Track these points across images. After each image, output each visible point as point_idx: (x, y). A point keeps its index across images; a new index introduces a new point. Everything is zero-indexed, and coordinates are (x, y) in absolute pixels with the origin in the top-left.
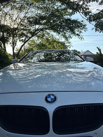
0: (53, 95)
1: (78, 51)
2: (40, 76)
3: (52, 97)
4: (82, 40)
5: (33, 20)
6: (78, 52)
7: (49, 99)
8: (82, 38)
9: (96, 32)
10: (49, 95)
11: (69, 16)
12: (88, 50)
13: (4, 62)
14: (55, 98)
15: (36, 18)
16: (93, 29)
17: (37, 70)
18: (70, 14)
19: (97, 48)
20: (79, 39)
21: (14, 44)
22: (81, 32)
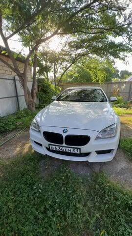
7: (64, 131)
8: (127, 63)
10: (65, 129)
11: (114, 37)
14: (67, 131)
18: (115, 34)
21: (55, 72)
22: (126, 56)
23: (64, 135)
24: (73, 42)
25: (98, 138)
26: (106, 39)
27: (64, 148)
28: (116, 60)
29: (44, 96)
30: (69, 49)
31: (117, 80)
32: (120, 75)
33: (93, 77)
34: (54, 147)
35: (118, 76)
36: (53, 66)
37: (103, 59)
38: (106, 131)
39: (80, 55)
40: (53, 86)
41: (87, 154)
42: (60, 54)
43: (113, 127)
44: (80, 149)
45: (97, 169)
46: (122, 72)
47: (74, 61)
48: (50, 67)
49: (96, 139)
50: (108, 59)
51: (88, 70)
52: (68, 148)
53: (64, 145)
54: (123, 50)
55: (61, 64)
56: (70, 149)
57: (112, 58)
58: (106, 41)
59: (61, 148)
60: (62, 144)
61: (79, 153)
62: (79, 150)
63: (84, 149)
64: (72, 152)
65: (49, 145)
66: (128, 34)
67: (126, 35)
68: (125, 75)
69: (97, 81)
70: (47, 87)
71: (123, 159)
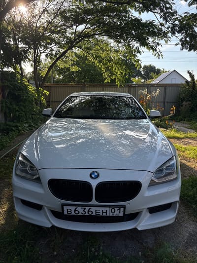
0: (96, 172)
1: (156, 68)
2: (84, 140)
3: (96, 174)
4: (159, 58)
5: (72, 15)
6: (158, 69)
7: (93, 176)
8: (159, 55)
9: (182, 50)
10: (93, 172)
11: (138, 12)
12: (175, 71)
13: (21, 98)
14: (98, 174)
15: (76, 12)
16: (177, 45)
17: (80, 131)
18: (140, 8)
19: (188, 72)
20: (155, 55)
21: (36, 61)
22: (158, 44)
23: (94, 183)
24: (70, 11)
25: (152, 184)
26: (126, 13)
27: (93, 209)
28: (142, 49)
29: (15, 106)
30: (62, 23)
31: (138, 81)
32: (143, 73)
33: (105, 75)
34: (73, 208)
35: (139, 74)
36: (32, 51)
37: (120, 45)
38: (162, 170)
39: (82, 36)
40: (32, 88)
41: (134, 216)
42: (45, 29)
43: (172, 163)
44: (124, 207)
45: (150, 242)
46: (145, 67)
47: (71, 44)
48: (26, 52)
49: (149, 186)
50: (129, 45)
51: (96, 62)
52: (101, 209)
53: (94, 202)
54: (154, 34)
55: (46, 47)
56: (104, 209)
57: (135, 44)
58: (125, 17)
59: (87, 208)
60: (90, 200)
61: (121, 214)
62: (122, 209)
63: (131, 205)
64: (110, 214)
65: (63, 205)
66: (162, 11)
67: (159, 11)
68: (152, 74)
69: (113, 81)
70: (20, 89)
71: (186, 217)
